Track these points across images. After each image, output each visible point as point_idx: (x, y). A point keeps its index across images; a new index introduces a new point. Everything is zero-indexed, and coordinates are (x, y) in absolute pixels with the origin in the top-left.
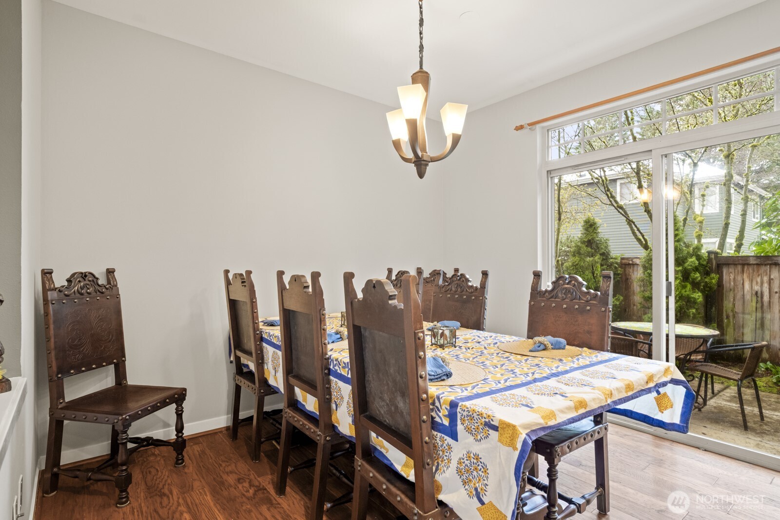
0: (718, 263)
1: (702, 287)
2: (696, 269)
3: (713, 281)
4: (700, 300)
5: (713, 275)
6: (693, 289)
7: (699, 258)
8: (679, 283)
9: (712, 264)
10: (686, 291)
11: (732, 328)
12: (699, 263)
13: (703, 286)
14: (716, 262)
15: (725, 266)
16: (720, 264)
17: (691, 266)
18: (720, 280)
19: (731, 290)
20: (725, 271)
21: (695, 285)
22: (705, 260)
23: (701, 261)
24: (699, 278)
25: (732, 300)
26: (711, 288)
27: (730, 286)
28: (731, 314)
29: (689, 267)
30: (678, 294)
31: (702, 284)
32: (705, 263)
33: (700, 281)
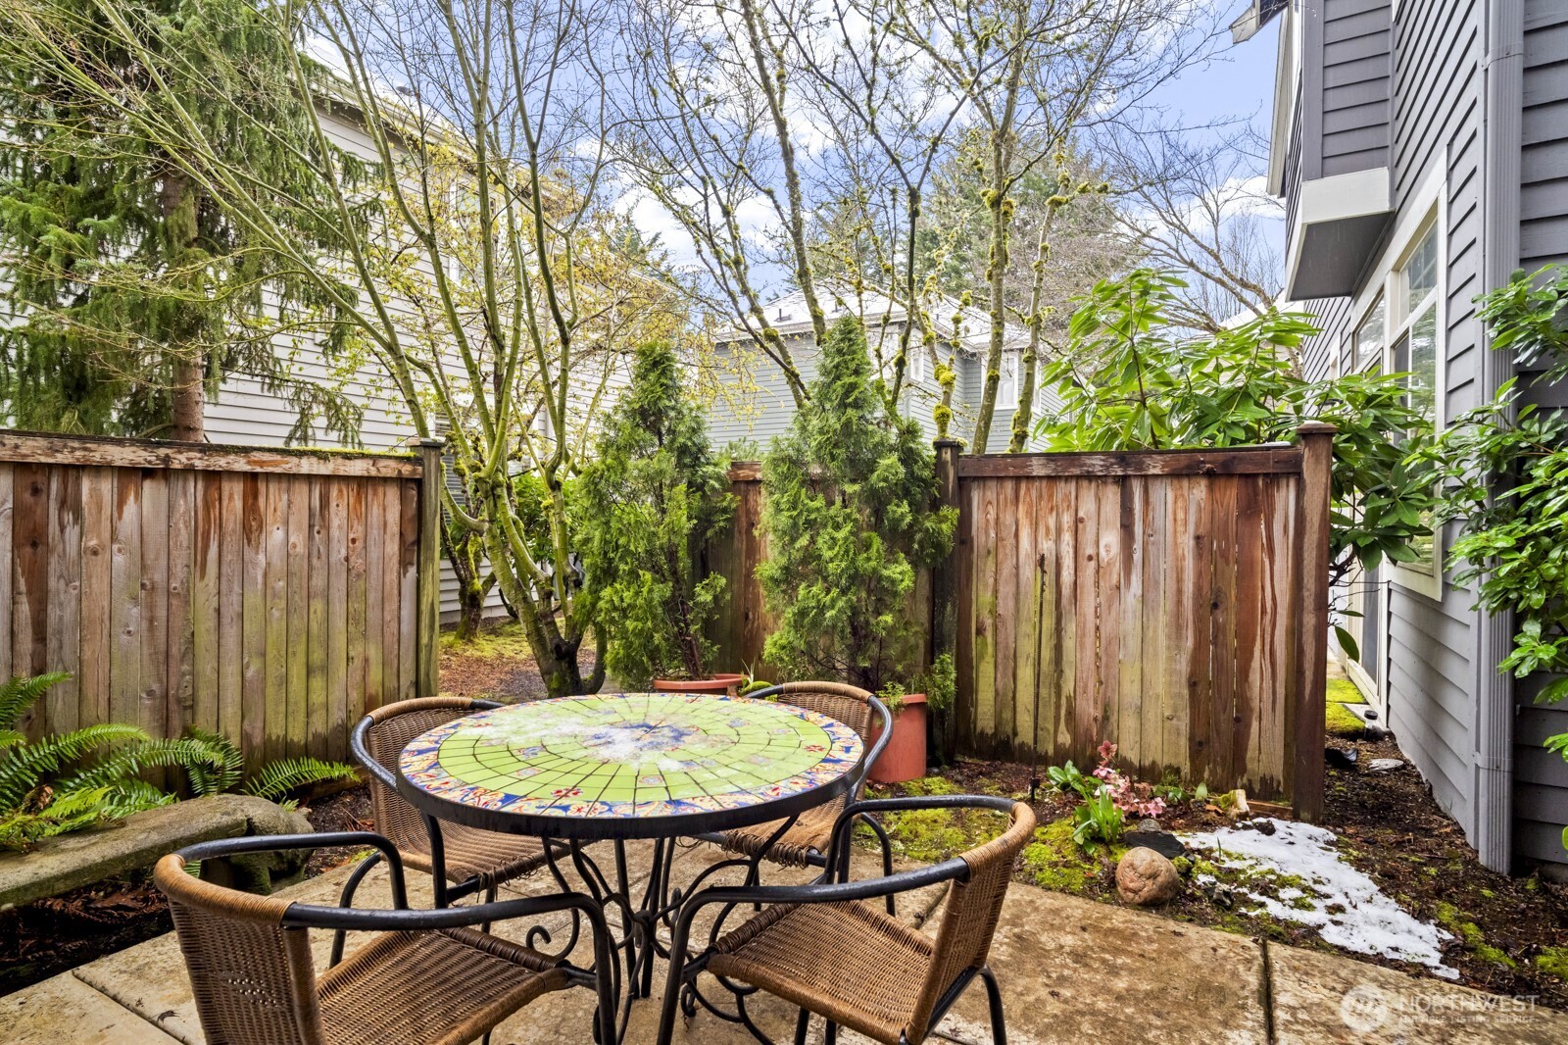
0: (961, 474)
1: (916, 546)
2: (903, 491)
3: (944, 526)
4: (904, 584)
5: (945, 510)
6: (890, 551)
7: (909, 457)
8: (851, 533)
9: (946, 478)
10: (869, 559)
11: (992, 660)
12: (911, 473)
13: (921, 543)
14: (956, 473)
15: (975, 485)
16: (965, 478)
17: (885, 480)
18: (964, 522)
19: (989, 552)
20: (976, 496)
21: (899, 539)
22: (926, 465)
23: (915, 468)
24: (908, 519)
25: (991, 581)
26: (939, 546)
27: (986, 541)
28: (988, 622)
29: (882, 484)
30: (847, 568)
31: (918, 536)
32: (926, 473)
33: (910, 526)
